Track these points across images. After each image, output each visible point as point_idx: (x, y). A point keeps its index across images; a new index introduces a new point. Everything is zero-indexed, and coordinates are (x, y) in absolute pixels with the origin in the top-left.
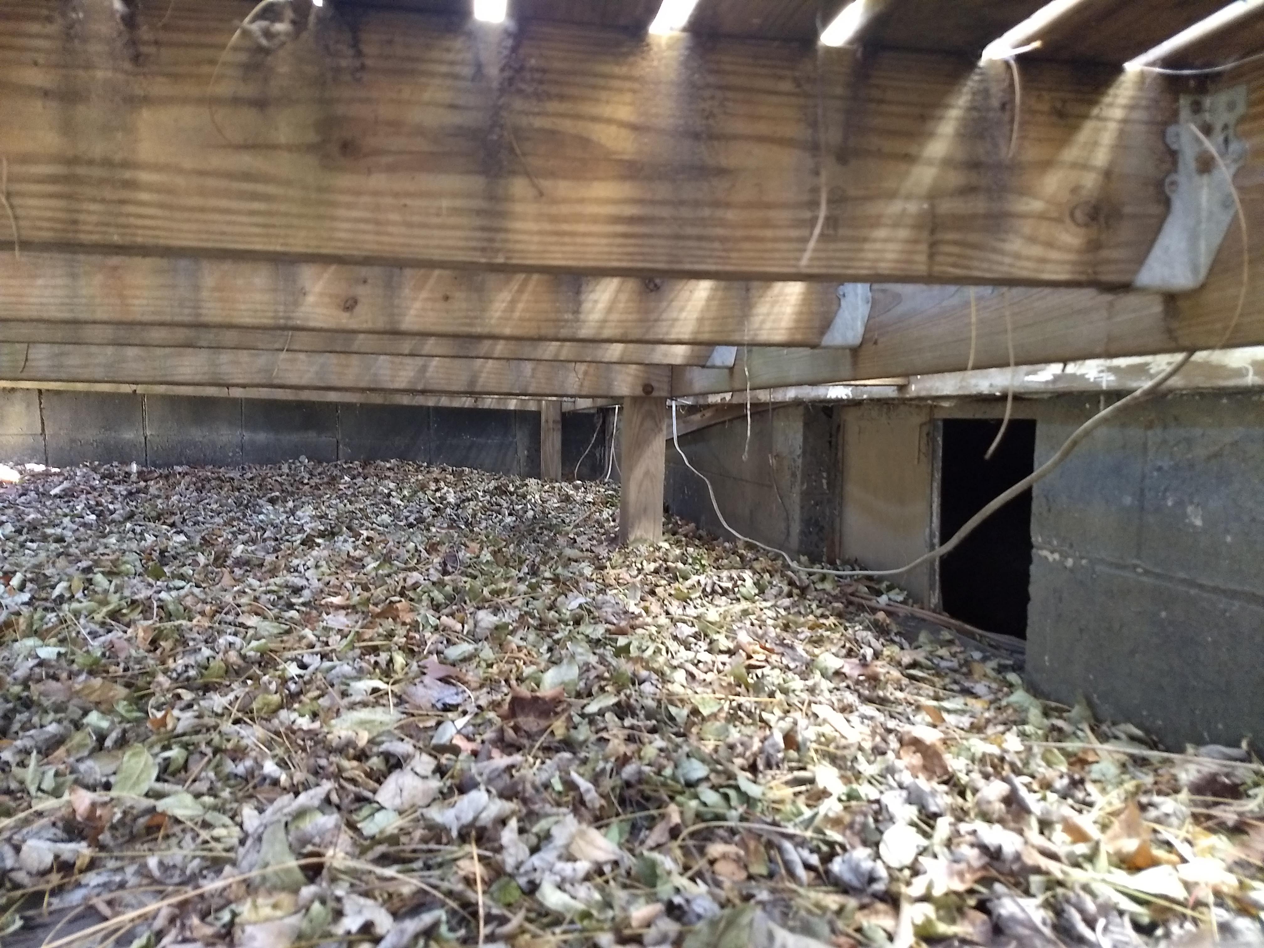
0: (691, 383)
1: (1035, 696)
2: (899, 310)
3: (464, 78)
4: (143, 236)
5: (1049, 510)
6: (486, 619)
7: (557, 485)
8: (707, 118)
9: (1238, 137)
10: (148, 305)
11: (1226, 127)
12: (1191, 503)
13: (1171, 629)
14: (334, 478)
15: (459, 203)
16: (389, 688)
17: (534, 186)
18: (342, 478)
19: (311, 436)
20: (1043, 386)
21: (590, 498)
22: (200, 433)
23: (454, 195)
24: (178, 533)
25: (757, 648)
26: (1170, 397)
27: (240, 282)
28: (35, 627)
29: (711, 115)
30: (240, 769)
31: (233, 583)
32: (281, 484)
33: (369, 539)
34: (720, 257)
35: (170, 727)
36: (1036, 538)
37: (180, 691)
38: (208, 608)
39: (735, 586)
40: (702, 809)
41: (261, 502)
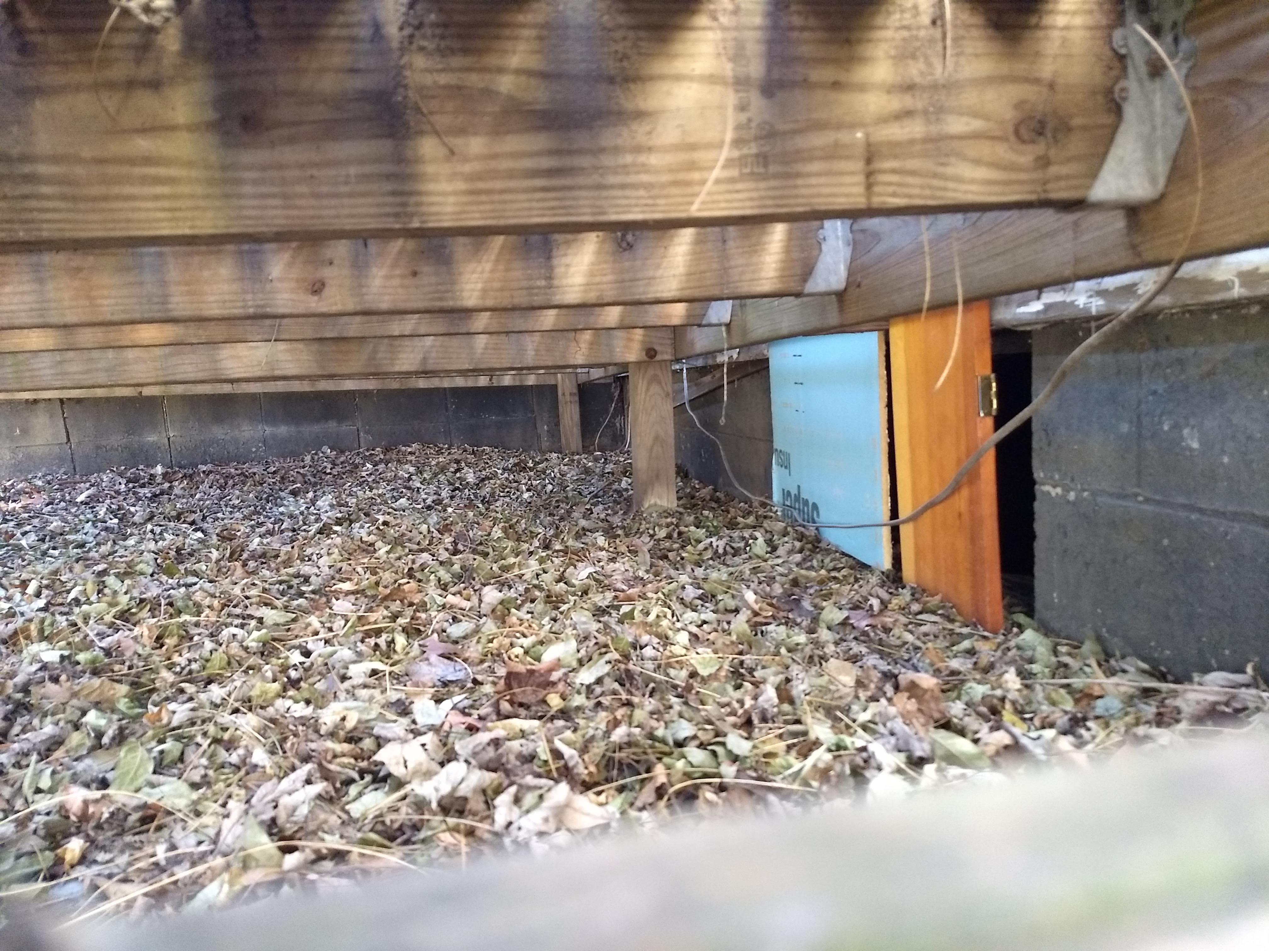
0: (693, 344)
1: (1046, 635)
2: (879, 249)
3: (362, 41)
4: (49, 230)
5: (1049, 444)
6: (491, 595)
7: (576, 457)
8: (621, 60)
9: (1187, 34)
10: (116, 305)
11: (1175, 25)
12: (1187, 425)
13: (1174, 557)
14: (356, 467)
15: (367, 169)
16: (388, 669)
17: (445, 144)
18: (364, 465)
19: (332, 425)
20: (1034, 317)
21: (609, 468)
22: (222, 431)
23: (362, 161)
24: (195, 530)
25: (765, 606)
26: (1160, 317)
27: (206, 273)
28: (46, 634)
29: (625, 57)
30: (234, 758)
31: (245, 575)
32: (304, 476)
33: (385, 523)
34: (646, 205)
35: (165, 721)
36: (1038, 474)
37: (183, 685)
38: (216, 603)
39: (747, 545)
40: (690, 769)
41: (282, 494)
